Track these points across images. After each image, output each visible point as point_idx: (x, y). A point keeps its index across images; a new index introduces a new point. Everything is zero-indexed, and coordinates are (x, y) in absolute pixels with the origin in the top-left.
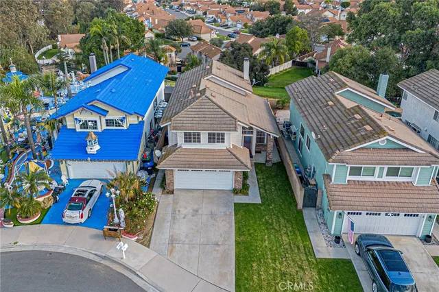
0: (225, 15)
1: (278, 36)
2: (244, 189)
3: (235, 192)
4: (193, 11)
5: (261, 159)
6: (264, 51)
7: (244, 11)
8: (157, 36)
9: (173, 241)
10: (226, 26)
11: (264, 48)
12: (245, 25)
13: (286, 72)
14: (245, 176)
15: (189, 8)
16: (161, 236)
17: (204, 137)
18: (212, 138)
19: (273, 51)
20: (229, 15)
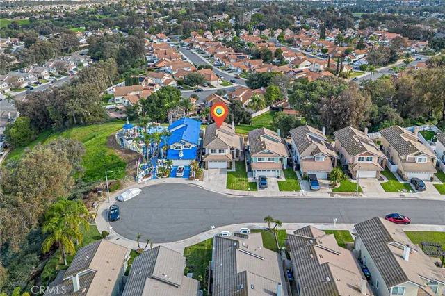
0: (229, 60)
1: (262, 88)
2: (231, 168)
3: (228, 168)
4: (202, 50)
5: (237, 159)
6: (251, 102)
7: (244, 57)
8: (179, 83)
9: (209, 180)
10: (230, 71)
11: (251, 100)
12: (244, 71)
13: (265, 115)
14: (231, 163)
15: (198, 46)
16: (206, 179)
17: (218, 151)
18: (220, 151)
19: (256, 103)
20: (232, 61)
